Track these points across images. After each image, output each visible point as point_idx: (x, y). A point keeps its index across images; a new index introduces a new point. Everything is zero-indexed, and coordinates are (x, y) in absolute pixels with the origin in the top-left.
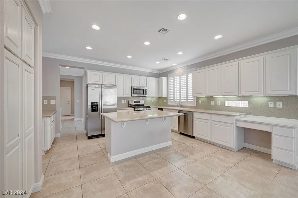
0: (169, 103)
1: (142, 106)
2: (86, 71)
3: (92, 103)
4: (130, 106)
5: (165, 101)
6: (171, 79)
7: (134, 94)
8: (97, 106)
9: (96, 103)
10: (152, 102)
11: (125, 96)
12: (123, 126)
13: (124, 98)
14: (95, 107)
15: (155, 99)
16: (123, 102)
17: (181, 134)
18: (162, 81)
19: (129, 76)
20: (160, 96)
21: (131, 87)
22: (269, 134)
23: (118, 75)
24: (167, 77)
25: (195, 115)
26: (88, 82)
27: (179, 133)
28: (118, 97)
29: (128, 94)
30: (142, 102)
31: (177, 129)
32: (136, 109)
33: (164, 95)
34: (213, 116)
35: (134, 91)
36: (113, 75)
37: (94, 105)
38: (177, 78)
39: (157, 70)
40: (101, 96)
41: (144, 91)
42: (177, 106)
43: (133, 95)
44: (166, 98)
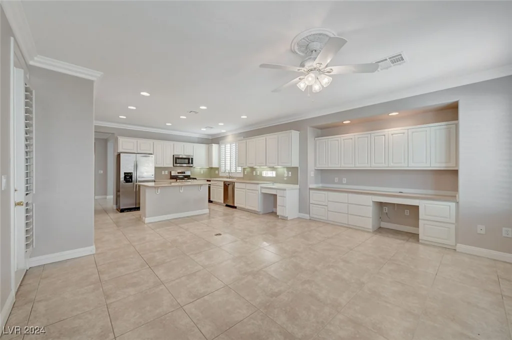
0: (220, 175)
1: (188, 177)
2: (118, 138)
3: (125, 173)
4: (173, 177)
5: (217, 172)
6: (223, 146)
7: (176, 163)
8: (131, 177)
9: (130, 173)
10: (202, 173)
11: (165, 166)
12: (158, 192)
13: (165, 169)
14: (129, 177)
15: (205, 170)
16: (163, 173)
17: (227, 206)
18: (212, 148)
19: (171, 143)
20: (210, 166)
21: (173, 156)
22: (275, 196)
23: (157, 142)
24: (219, 144)
25: (236, 185)
26: (120, 150)
27: (225, 205)
28: (156, 168)
29: (169, 163)
30: (188, 173)
31: (222, 201)
32: (178, 181)
33: (215, 165)
34: (248, 185)
35: (177, 160)
36: (151, 141)
37: (128, 176)
38: (228, 146)
39: (208, 135)
40: (136, 166)
41: (189, 161)
42: (227, 178)
43: (175, 165)
44: (217, 169)
